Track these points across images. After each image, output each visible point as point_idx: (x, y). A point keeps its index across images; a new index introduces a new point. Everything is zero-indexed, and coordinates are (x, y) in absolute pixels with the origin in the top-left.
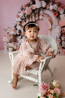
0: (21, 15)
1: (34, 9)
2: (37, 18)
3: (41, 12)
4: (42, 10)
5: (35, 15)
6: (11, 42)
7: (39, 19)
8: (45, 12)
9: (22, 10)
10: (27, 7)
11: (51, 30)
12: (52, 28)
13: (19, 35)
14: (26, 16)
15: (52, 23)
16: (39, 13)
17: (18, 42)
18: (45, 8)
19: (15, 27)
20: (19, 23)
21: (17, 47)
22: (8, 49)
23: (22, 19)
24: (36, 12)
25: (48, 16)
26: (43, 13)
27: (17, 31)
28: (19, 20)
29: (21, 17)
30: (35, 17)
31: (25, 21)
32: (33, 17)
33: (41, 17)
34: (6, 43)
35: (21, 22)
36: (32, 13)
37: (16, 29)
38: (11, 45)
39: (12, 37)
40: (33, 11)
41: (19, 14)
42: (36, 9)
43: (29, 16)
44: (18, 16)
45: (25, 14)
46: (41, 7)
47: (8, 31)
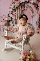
0: (12, 7)
1: (21, 2)
2: (23, 9)
3: (26, 5)
4: (26, 4)
5: (22, 7)
6: (6, 26)
7: (24, 10)
8: (28, 5)
9: (13, 3)
10: (16, 1)
11: (32, 17)
12: (33, 16)
13: (11, 21)
14: (15, 7)
15: (33, 13)
16: (24, 5)
17: (10, 25)
18: (28, 2)
19: (8, 15)
20: (11, 13)
21: (9, 29)
22: (4, 30)
23: (13, 10)
24: (22, 5)
25: (30, 7)
26: (27, 6)
27: (10, 18)
28: (11, 10)
29: (12, 8)
30: (22, 8)
31: (15, 11)
32: (21, 8)
33: (25, 8)
34: (2, 26)
35: (12, 12)
36: (19, 5)
37: (9, 17)
38: (6, 27)
39: (6, 22)
40: (20, 4)
41: (11, 6)
42: (22, 3)
43: (17, 8)
44: (10, 8)
45: (15, 6)
46: (26, 2)
47: (3, 18)
